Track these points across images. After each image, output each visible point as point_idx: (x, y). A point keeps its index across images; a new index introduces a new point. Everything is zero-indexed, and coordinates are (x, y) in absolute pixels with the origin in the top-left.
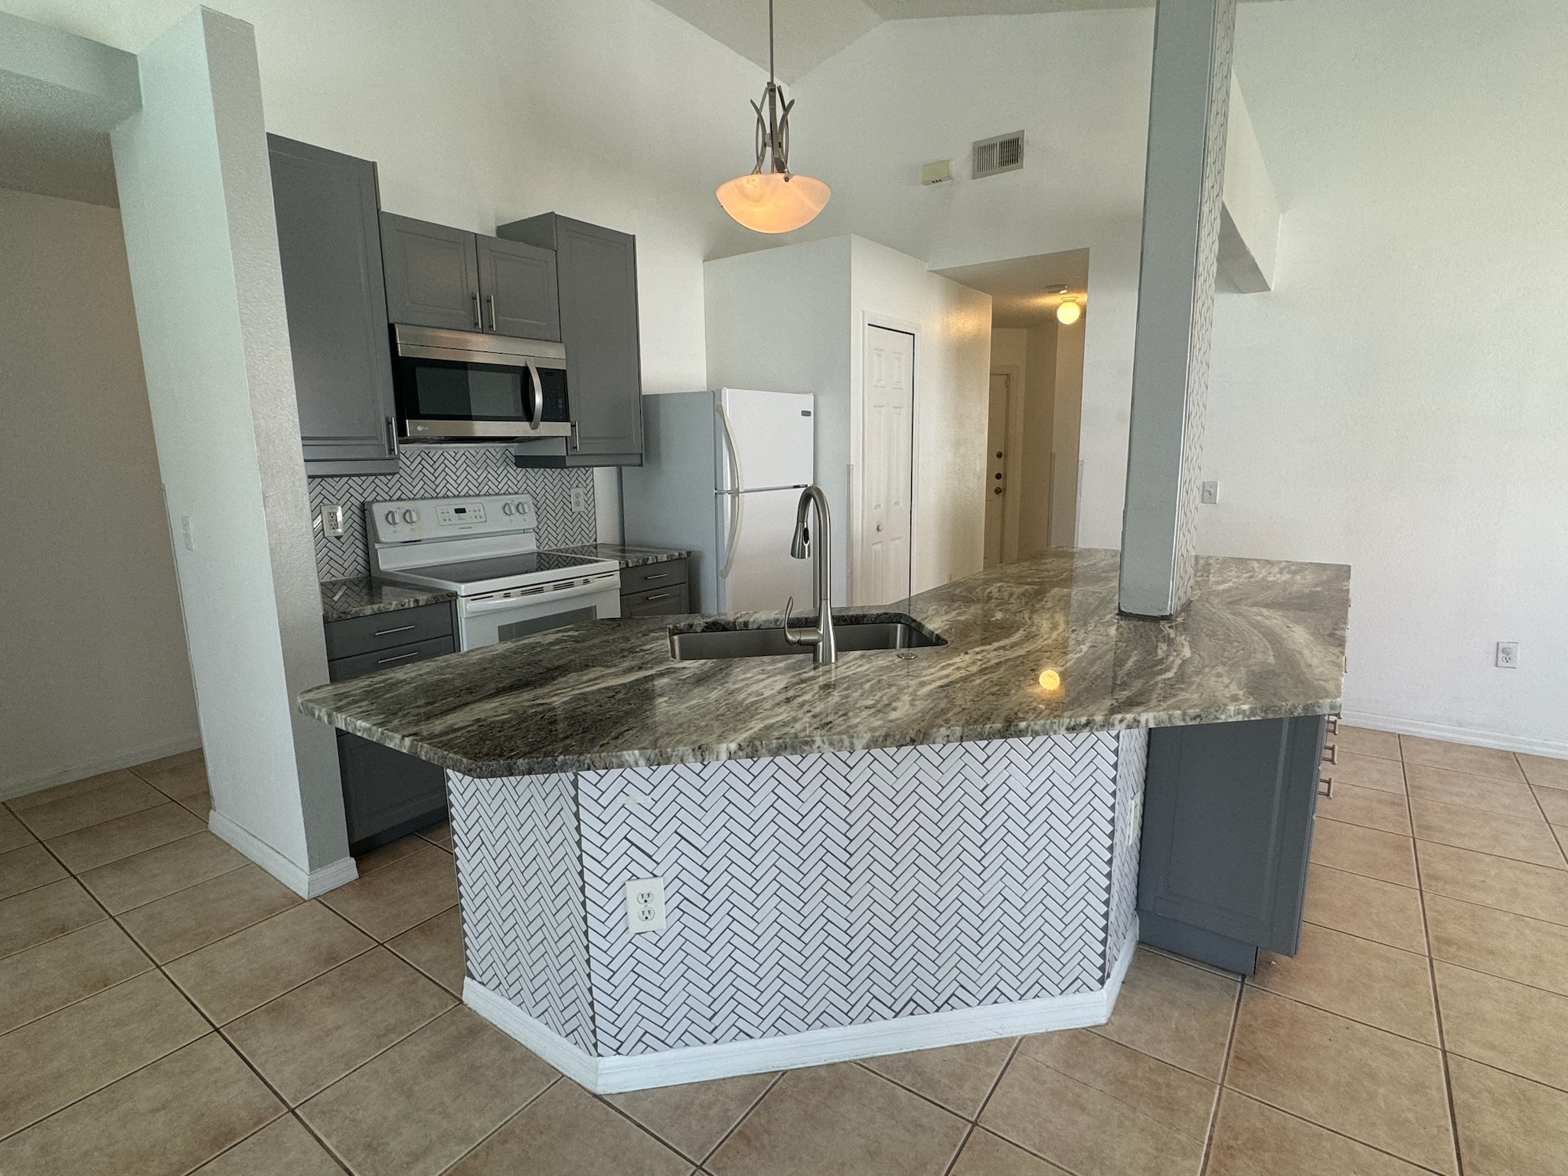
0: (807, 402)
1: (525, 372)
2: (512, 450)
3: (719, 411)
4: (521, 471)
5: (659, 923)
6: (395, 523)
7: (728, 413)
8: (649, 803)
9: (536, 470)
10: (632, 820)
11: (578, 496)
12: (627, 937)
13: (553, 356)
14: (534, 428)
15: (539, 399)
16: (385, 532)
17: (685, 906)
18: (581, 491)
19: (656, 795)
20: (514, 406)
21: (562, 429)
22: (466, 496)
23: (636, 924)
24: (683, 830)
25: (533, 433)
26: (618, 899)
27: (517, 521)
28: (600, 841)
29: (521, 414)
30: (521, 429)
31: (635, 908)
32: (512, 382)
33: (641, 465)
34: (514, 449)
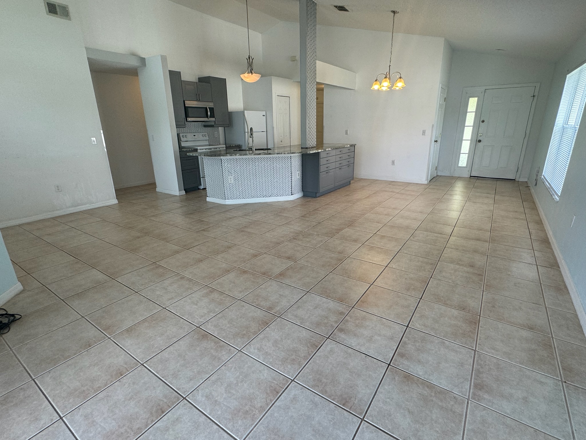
0: (264, 113)
1: (206, 108)
2: (203, 124)
3: (244, 115)
4: (205, 128)
5: (232, 182)
6: (184, 137)
7: (246, 116)
8: (230, 166)
9: (208, 128)
10: (229, 168)
11: (216, 133)
12: (228, 184)
13: (211, 105)
14: (208, 119)
15: (209, 113)
16: (182, 139)
17: (236, 180)
18: (217, 132)
19: (231, 165)
20: (205, 115)
21: (213, 119)
22: (195, 133)
23: (230, 182)
24: (235, 170)
25: (208, 120)
26: (227, 179)
27: (205, 138)
28: (225, 171)
29: (206, 117)
30: (205, 119)
31: (229, 180)
32: (204, 110)
33: (229, 127)
34: (203, 123)
